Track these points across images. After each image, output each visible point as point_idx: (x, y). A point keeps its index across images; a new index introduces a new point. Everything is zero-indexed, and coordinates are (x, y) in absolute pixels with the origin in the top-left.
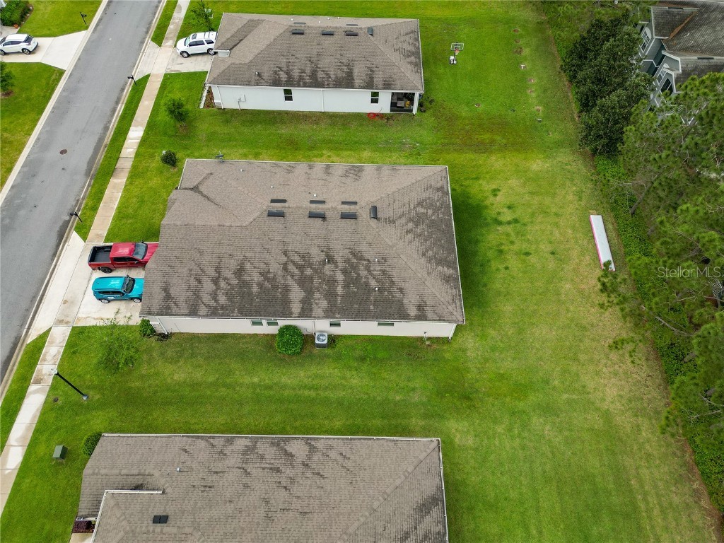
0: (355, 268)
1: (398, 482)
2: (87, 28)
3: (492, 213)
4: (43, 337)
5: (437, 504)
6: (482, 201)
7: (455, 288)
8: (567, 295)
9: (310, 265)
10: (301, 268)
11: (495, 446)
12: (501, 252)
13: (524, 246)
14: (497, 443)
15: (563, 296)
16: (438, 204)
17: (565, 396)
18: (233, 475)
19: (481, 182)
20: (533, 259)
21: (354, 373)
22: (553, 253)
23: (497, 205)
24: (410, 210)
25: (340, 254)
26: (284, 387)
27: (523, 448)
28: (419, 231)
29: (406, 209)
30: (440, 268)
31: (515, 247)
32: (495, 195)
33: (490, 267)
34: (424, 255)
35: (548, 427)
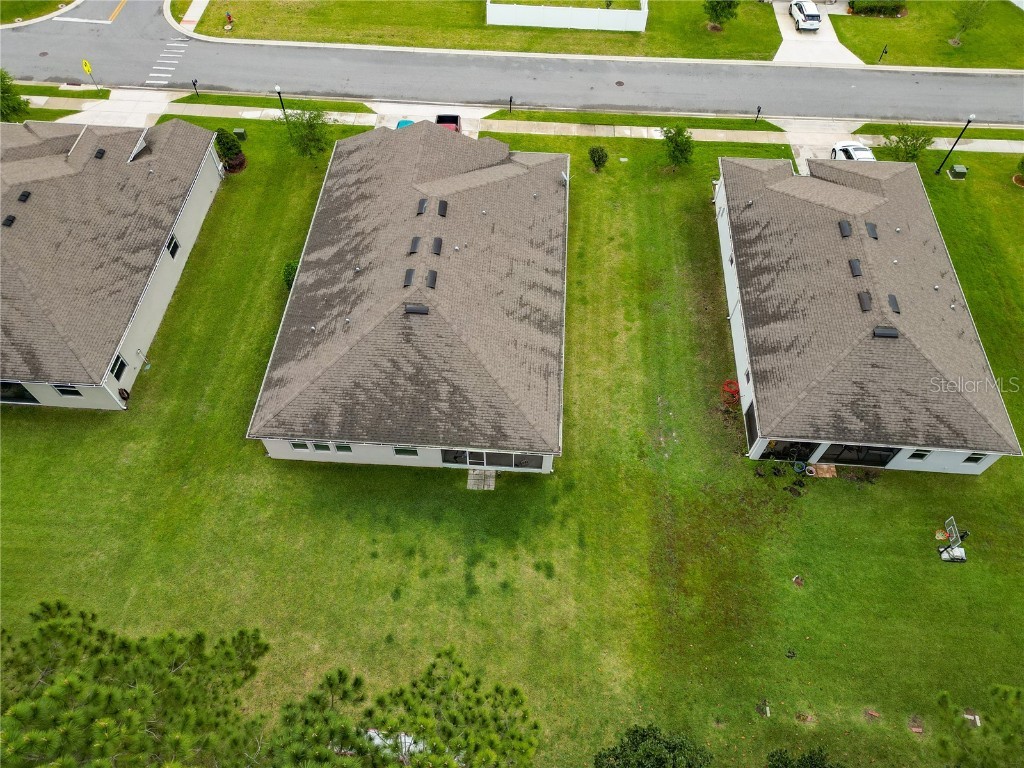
0: (344, 301)
1: (59, 328)
2: (867, 63)
3: (495, 552)
4: (370, 111)
5: (32, 373)
6: (525, 542)
7: (304, 431)
8: (298, 640)
9: (356, 256)
10: (355, 248)
11: (108, 488)
12: (411, 553)
13: (413, 593)
14: (110, 491)
15: (299, 634)
16: (466, 423)
17: (134, 591)
18: (131, 207)
19: (574, 548)
20: (384, 600)
21: (254, 346)
22: (390, 639)
23: (516, 566)
24: (440, 371)
25: (363, 283)
26: (257, 283)
27: (91, 521)
28: (401, 381)
29: (438, 363)
30: (337, 410)
31: (414, 578)
32: (537, 567)
33: (383, 531)
34: (357, 385)
35: (103, 558)
